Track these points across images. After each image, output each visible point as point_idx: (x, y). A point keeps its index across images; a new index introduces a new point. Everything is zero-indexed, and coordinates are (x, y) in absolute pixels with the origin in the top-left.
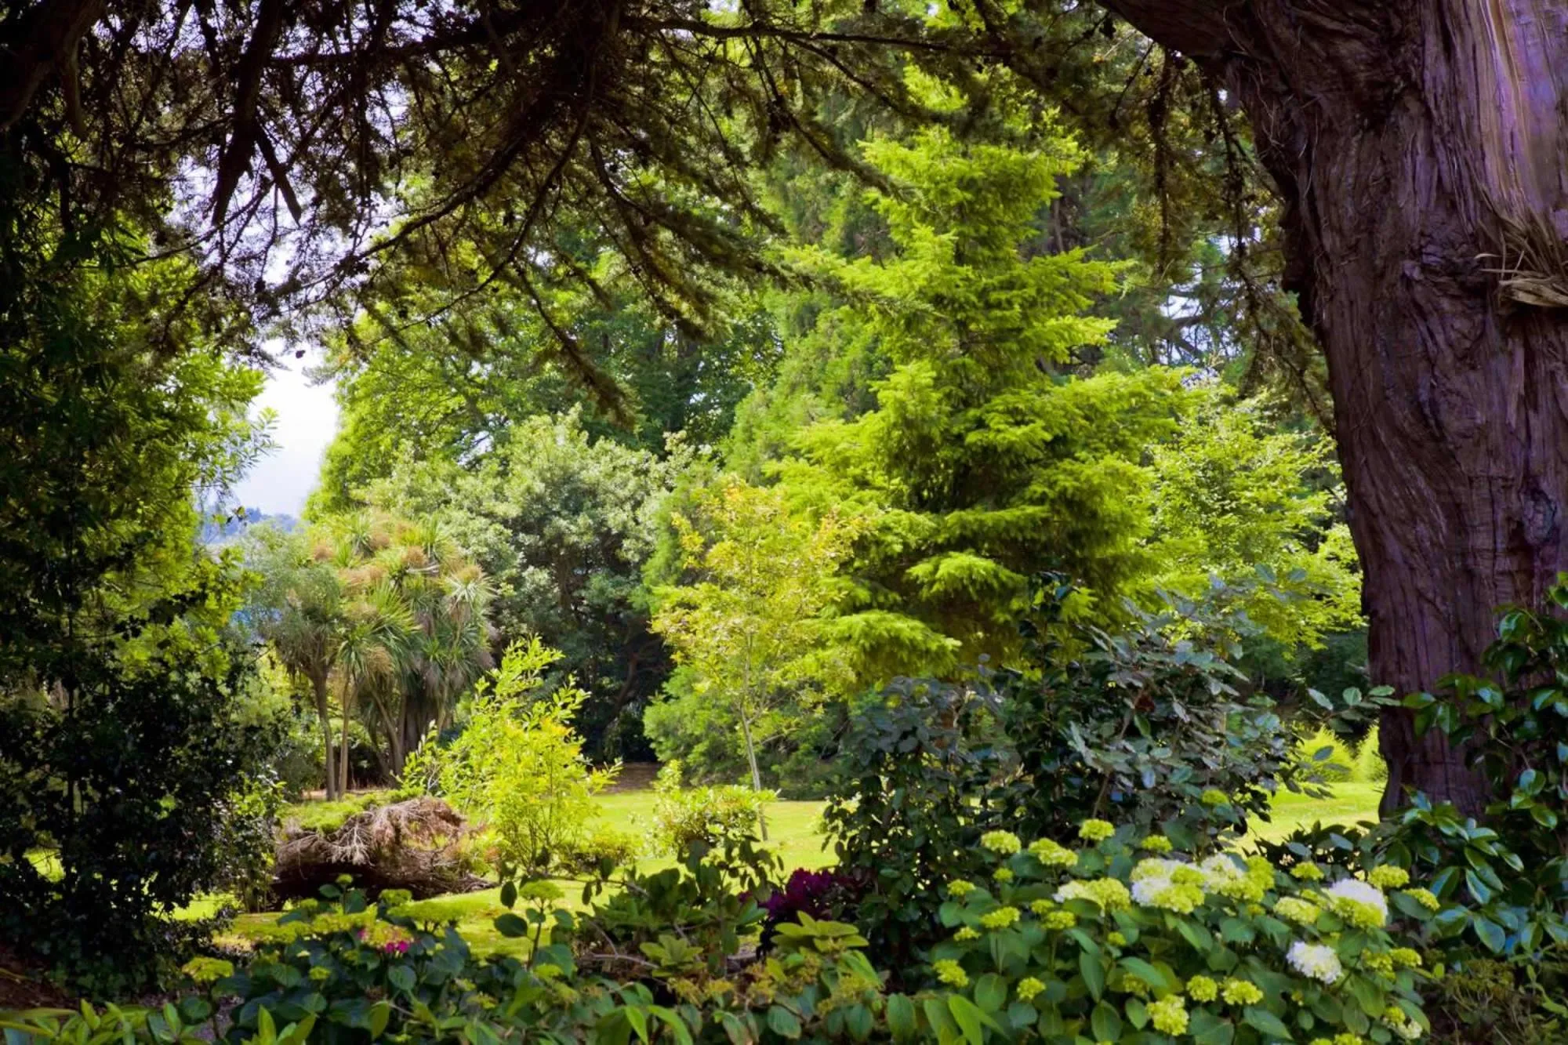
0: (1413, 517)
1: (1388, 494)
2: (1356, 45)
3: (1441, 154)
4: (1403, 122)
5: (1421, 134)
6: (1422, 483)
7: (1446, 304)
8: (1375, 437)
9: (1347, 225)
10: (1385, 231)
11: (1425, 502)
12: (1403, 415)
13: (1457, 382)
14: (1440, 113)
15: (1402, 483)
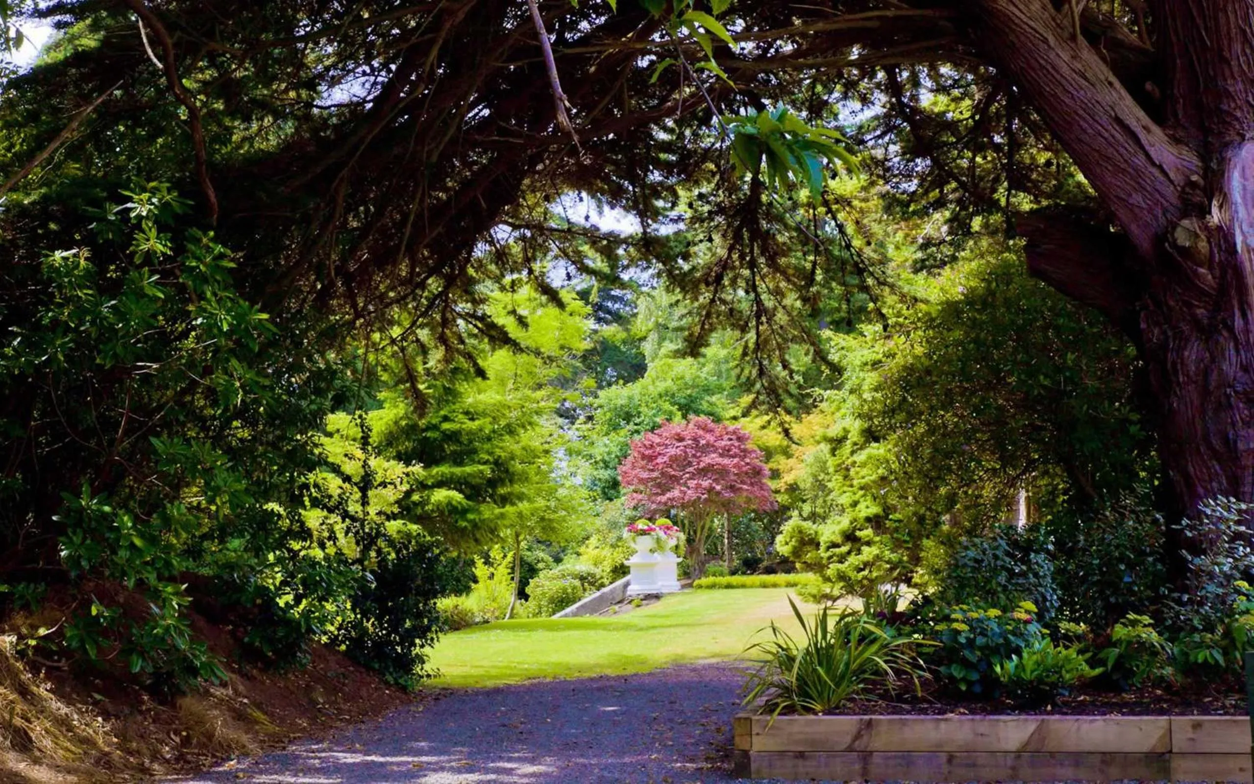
0: (1211, 481)
1: (1201, 471)
2: (1202, 310)
3: (1242, 352)
4: (1221, 340)
5: (1232, 344)
6: (1217, 467)
7: (1241, 405)
8: (1198, 450)
9: (1191, 373)
10: (1214, 376)
11: (1217, 474)
12: (1216, 443)
13: (1243, 433)
14: (1241, 337)
15: (1208, 468)
